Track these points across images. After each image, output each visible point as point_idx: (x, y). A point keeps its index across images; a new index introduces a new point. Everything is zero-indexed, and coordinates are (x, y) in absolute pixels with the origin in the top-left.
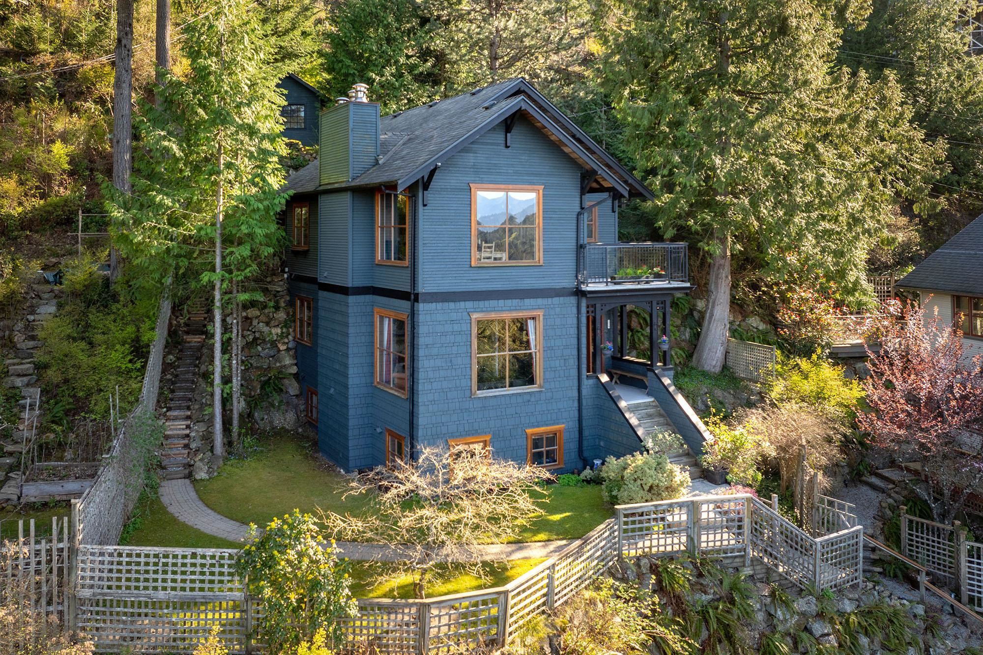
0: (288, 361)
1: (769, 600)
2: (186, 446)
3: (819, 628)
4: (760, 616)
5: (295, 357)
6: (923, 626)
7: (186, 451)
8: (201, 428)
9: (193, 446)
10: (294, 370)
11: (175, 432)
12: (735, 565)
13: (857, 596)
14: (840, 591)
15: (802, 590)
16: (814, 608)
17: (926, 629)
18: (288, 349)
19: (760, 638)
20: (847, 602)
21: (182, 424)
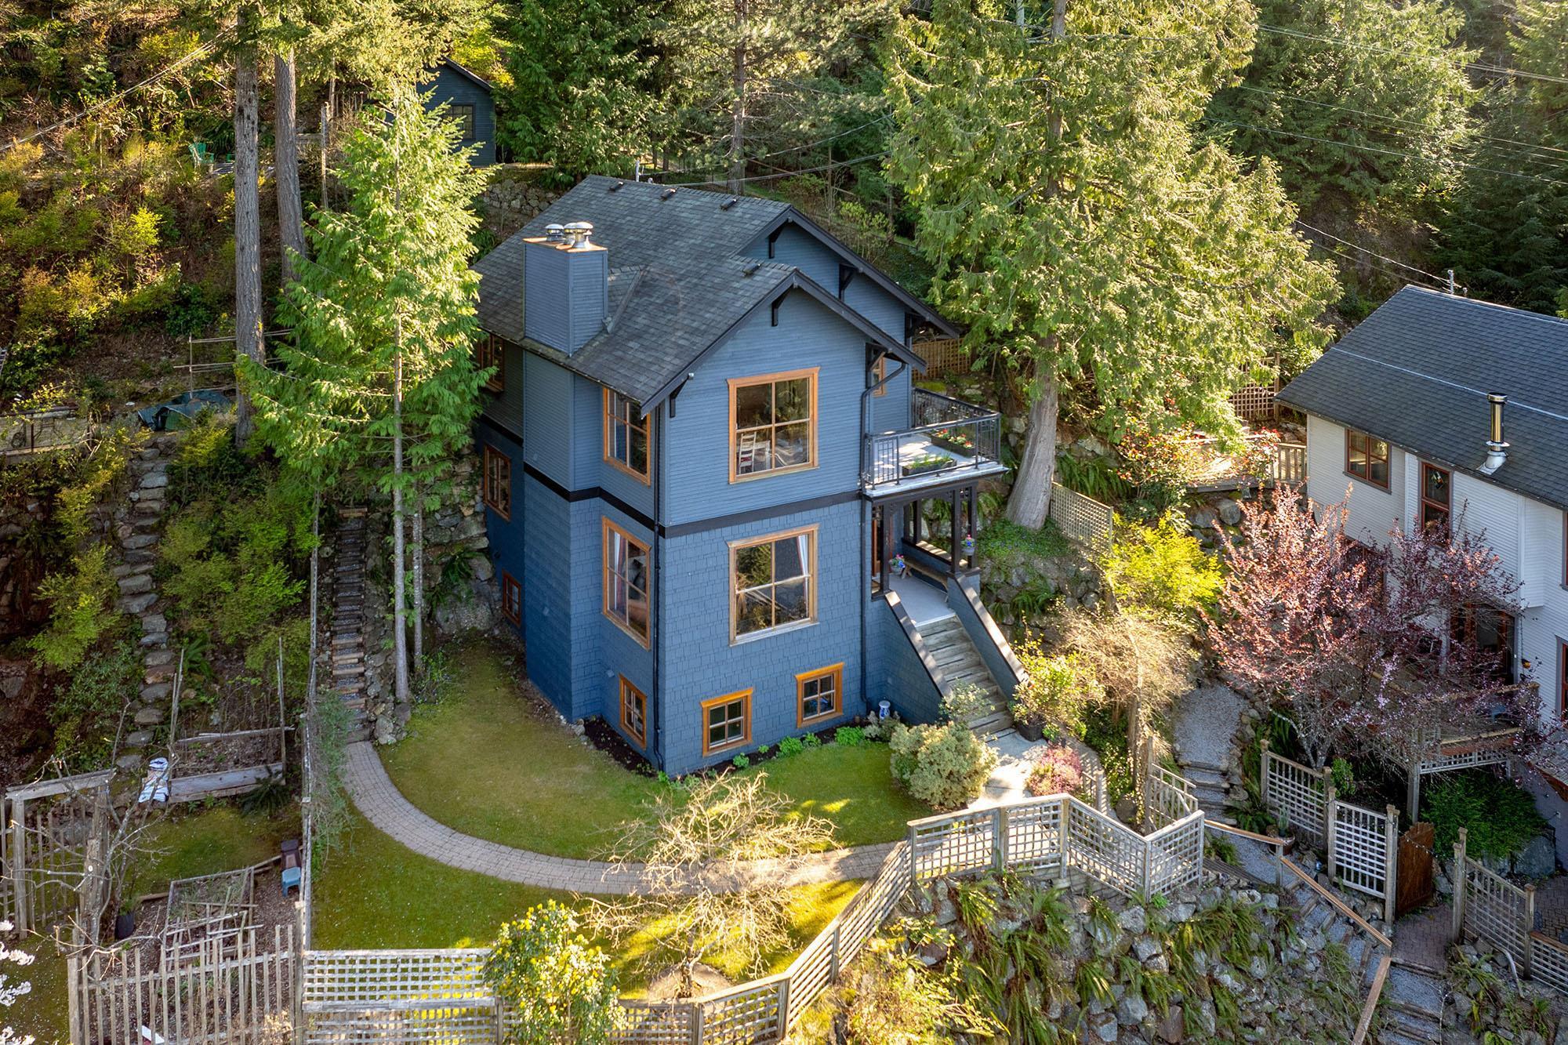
0: (475, 530)
1: (1088, 918)
2: (362, 692)
3: (1145, 949)
4: (1077, 939)
5: (485, 524)
6: (1275, 923)
7: (363, 700)
8: (377, 661)
9: (372, 692)
10: (484, 543)
11: (346, 671)
12: (1048, 877)
13: (1194, 899)
14: (1174, 893)
15: (1128, 899)
16: (1141, 924)
17: (1278, 926)
18: (475, 514)
19: (1076, 969)
20: (1181, 908)
21: (353, 657)
